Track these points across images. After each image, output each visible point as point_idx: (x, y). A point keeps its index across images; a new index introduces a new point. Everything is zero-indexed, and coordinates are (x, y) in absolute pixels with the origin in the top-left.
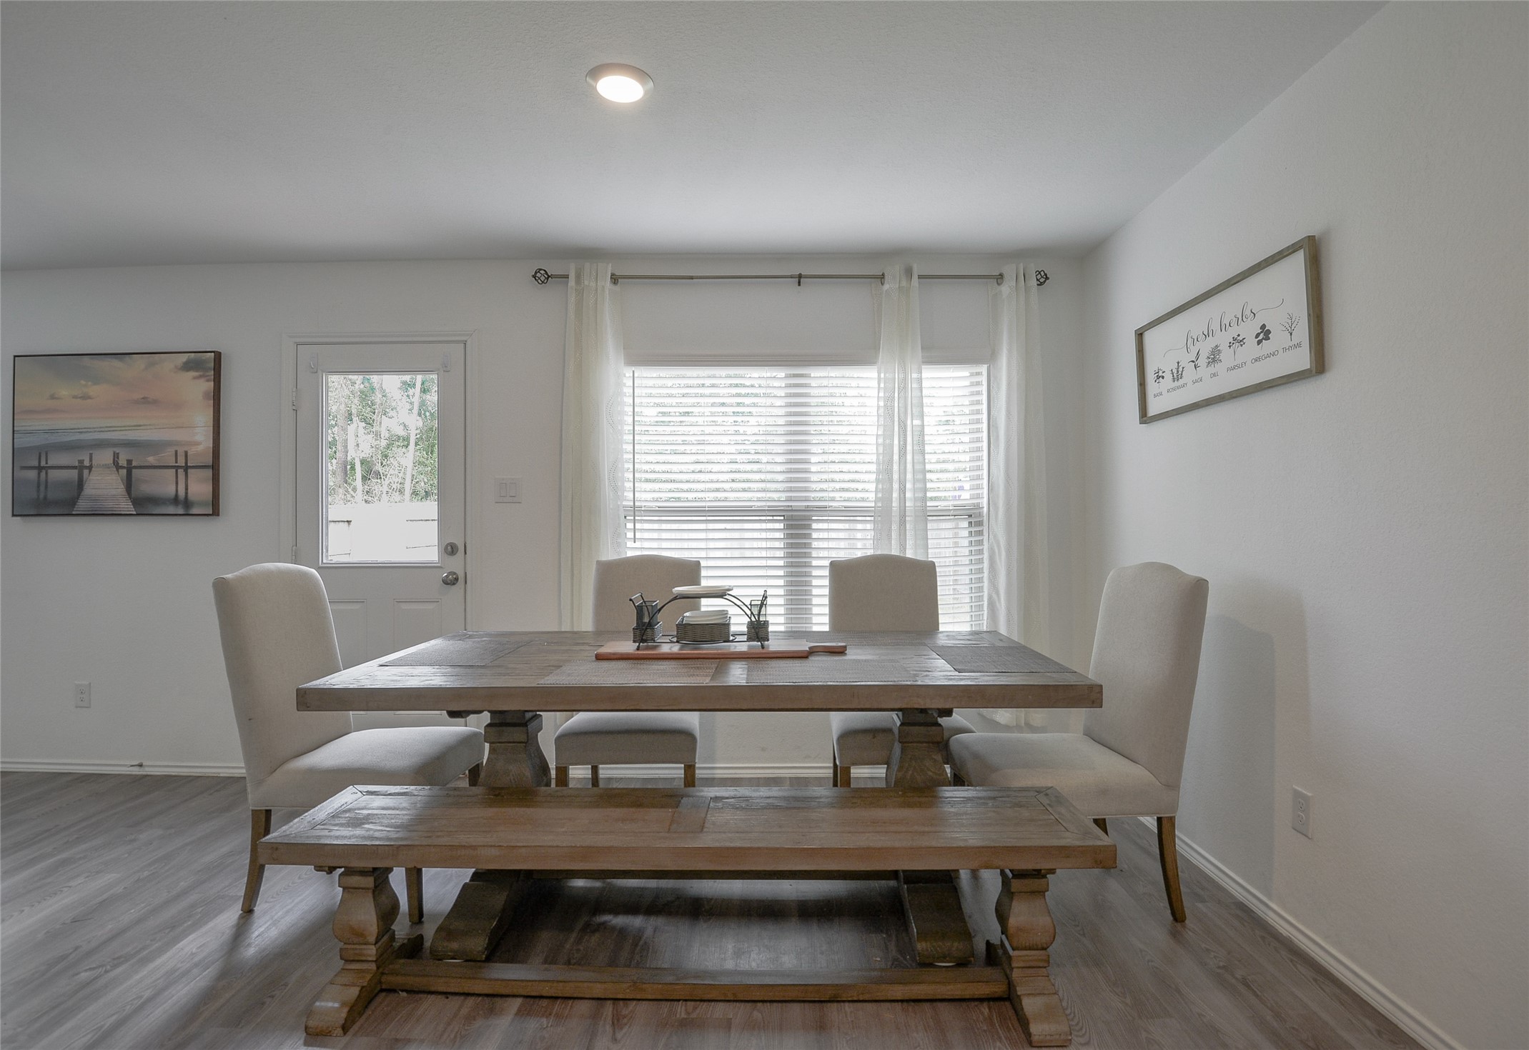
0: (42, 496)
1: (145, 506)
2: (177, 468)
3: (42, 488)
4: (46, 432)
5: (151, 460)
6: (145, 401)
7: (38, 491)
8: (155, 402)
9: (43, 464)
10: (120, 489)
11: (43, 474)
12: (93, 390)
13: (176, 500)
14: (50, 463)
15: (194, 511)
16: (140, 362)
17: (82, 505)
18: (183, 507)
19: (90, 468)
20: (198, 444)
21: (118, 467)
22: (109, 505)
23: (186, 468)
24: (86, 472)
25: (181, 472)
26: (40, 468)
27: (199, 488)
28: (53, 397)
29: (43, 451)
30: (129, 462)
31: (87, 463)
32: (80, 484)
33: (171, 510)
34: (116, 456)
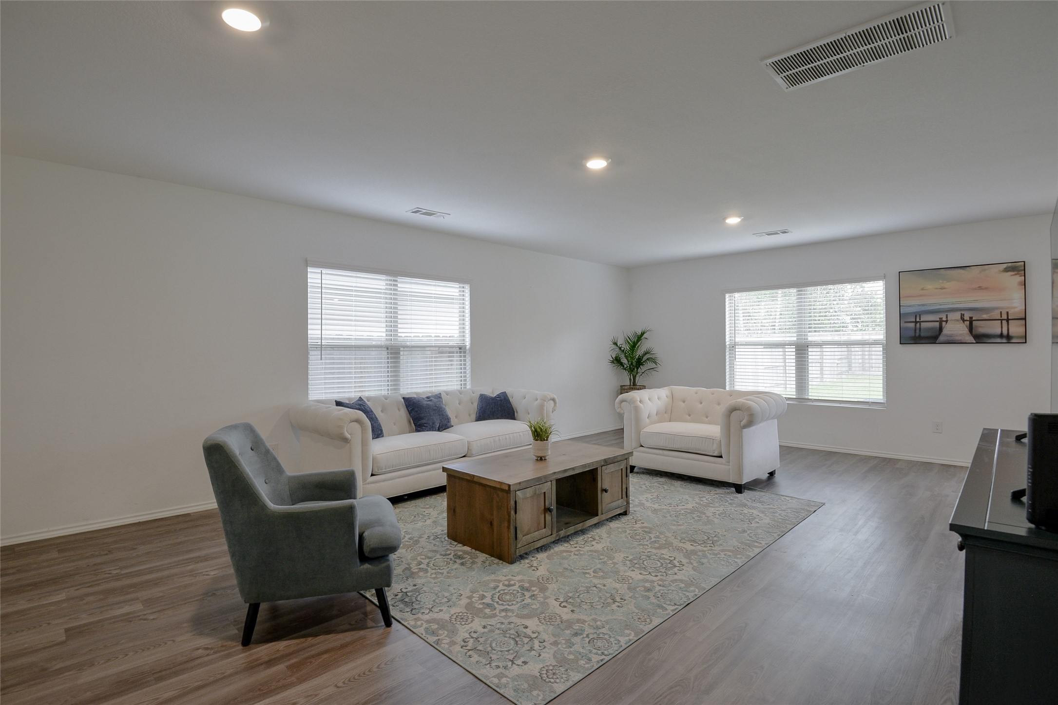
0: (917, 334)
1: (980, 338)
2: (1002, 320)
3: (918, 331)
4: (919, 305)
5: (985, 316)
6: (980, 288)
7: (915, 332)
8: (986, 288)
9: (918, 320)
10: (966, 331)
11: (918, 325)
12: (947, 285)
13: (1001, 336)
14: (922, 320)
15: (1013, 341)
16: (976, 270)
17: (941, 338)
18: (1008, 338)
19: (946, 321)
20: (1015, 308)
21: (964, 321)
22: (959, 338)
23: (1008, 320)
24: (944, 323)
25: (1004, 322)
26: (916, 322)
27: (1015, 329)
28: (923, 289)
29: (918, 314)
30: (971, 318)
31: (944, 319)
32: (941, 329)
33: (999, 340)
34: (962, 316)
